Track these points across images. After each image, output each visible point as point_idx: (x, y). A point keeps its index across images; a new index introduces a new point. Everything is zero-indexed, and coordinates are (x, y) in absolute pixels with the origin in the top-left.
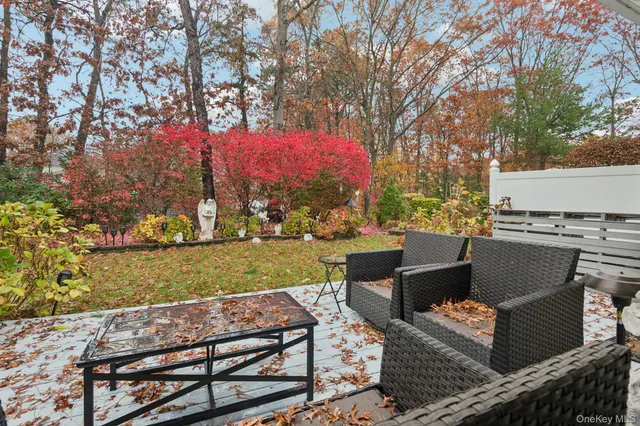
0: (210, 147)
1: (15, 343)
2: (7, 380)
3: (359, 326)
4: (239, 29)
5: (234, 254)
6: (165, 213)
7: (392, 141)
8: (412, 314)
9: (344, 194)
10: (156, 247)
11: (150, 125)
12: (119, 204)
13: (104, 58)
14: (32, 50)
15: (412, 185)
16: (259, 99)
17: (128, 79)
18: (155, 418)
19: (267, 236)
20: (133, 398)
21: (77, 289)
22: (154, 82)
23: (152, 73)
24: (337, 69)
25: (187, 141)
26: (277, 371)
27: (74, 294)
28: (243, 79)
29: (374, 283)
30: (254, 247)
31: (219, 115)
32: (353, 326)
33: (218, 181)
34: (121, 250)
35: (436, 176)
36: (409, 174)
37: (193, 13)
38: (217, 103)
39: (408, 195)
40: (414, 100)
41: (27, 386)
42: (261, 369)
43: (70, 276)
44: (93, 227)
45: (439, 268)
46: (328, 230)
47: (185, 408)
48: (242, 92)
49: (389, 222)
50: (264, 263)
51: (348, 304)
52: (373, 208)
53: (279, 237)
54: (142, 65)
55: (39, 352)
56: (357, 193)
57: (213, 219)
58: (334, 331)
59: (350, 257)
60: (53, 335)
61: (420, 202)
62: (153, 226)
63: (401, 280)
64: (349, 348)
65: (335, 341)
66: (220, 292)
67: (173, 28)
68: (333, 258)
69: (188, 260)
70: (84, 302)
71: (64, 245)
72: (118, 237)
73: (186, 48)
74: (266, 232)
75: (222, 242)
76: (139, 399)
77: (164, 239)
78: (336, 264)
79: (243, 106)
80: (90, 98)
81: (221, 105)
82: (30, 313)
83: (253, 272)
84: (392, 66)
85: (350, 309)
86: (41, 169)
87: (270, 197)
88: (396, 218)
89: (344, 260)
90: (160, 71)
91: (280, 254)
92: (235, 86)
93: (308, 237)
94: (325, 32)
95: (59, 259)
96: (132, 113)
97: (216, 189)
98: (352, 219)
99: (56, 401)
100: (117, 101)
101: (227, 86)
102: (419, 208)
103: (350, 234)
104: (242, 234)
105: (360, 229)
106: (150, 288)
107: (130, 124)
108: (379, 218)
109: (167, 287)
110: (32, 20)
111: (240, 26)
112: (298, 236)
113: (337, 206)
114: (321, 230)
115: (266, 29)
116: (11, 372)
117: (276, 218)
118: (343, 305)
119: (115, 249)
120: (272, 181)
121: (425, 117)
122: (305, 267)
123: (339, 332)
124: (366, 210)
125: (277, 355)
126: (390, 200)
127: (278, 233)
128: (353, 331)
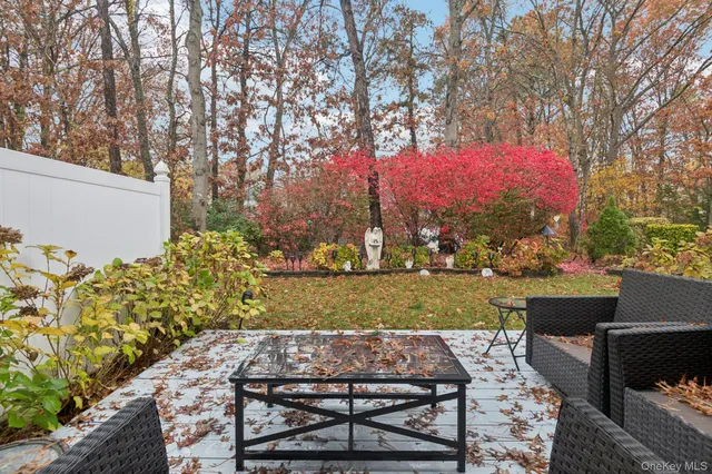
0: (376, 174)
1: (208, 349)
2: (198, 380)
3: (542, 392)
4: (407, 41)
5: (400, 286)
6: (336, 241)
7: (616, 146)
8: (622, 390)
9: (537, 219)
10: (327, 275)
11: (322, 156)
12: (297, 232)
13: (285, 97)
14: (231, 101)
15: (649, 206)
16: (432, 115)
17: (303, 115)
18: (299, 444)
19: (437, 269)
20: (284, 419)
21: (255, 309)
22: (325, 114)
23: (324, 105)
24: (530, 62)
25: (354, 168)
26: (426, 425)
27: (254, 312)
28: (412, 96)
29: (568, 340)
30: (422, 279)
31: (386, 138)
32: (534, 391)
33: (385, 208)
34: (299, 275)
35: (692, 192)
36: (644, 191)
37: (360, 36)
38: (385, 126)
39: (641, 220)
40: (652, 85)
41: (210, 389)
42: (408, 419)
43: (251, 297)
44: (277, 253)
45: (675, 329)
46: (513, 265)
47: (326, 441)
48: (411, 111)
49: (606, 257)
50: (431, 298)
51: (529, 361)
52: (582, 238)
53: (451, 271)
54: (314, 98)
55: (223, 361)
56: (557, 218)
57: (380, 249)
58: (505, 393)
59: (531, 302)
60: (236, 347)
61: (661, 230)
62: (325, 254)
63: (606, 340)
64: (522, 418)
65: (506, 406)
66: (381, 325)
67: (342, 55)
68: (508, 301)
69: (354, 289)
70: (265, 320)
71: (246, 269)
72: (297, 263)
73: (354, 74)
74: (436, 265)
75: (388, 273)
76: (288, 422)
77: (334, 267)
78: (512, 309)
79: (412, 125)
80: (275, 137)
81: (388, 127)
82: (225, 326)
83: (418, 307)
84: (614, 44)
85: (531, 368)
86: (242, 202)
87: (442, 224)
88: (620, 251)
89: (523, 304)
90: (331, 102)
91: (451, 289)
92: (404, 104)
93: (487, 272)
94: (514, 21)
95: (244, 281)
96: (307, 145)
97: (383, 217)
98: (549, 251)
99: (227, 407)
100: (294, 137)
101: (394, 107)
102: (657, 240)
103: (545, 270)
104: (409, 265)
105: (562, 266)
106: (318, 313)
107: (307, 157)
108: (591, 251)
109: (333, 314)
110: (232, 73)
111: (408, 37)
112: (475, 271)
113: (527, 235)
114: (504, 263)
115: (439, 35)
116: (202, 374)
117: (448, 247)
118: (522, 361)
119: (294, 274)
120: (443, 207)
121: (672, 107)
122: (479, 308)
123: (513, 395)
124: (573, 240)
125: (429, 406)
126: (609, 227)
127: (450, 266)
128: (532, 397)
